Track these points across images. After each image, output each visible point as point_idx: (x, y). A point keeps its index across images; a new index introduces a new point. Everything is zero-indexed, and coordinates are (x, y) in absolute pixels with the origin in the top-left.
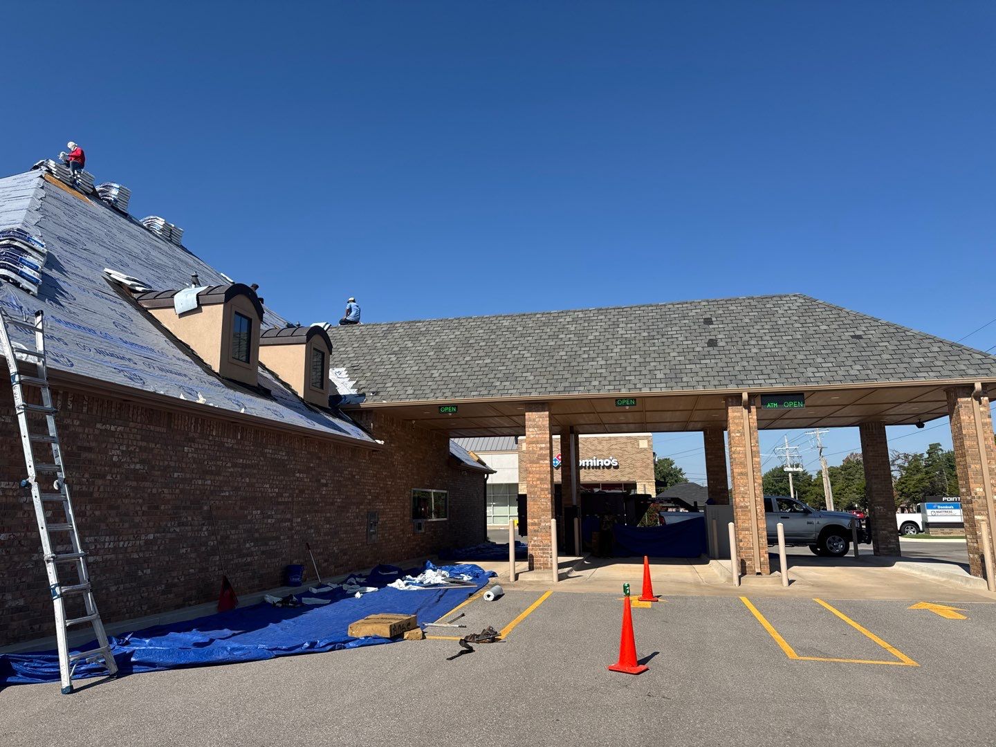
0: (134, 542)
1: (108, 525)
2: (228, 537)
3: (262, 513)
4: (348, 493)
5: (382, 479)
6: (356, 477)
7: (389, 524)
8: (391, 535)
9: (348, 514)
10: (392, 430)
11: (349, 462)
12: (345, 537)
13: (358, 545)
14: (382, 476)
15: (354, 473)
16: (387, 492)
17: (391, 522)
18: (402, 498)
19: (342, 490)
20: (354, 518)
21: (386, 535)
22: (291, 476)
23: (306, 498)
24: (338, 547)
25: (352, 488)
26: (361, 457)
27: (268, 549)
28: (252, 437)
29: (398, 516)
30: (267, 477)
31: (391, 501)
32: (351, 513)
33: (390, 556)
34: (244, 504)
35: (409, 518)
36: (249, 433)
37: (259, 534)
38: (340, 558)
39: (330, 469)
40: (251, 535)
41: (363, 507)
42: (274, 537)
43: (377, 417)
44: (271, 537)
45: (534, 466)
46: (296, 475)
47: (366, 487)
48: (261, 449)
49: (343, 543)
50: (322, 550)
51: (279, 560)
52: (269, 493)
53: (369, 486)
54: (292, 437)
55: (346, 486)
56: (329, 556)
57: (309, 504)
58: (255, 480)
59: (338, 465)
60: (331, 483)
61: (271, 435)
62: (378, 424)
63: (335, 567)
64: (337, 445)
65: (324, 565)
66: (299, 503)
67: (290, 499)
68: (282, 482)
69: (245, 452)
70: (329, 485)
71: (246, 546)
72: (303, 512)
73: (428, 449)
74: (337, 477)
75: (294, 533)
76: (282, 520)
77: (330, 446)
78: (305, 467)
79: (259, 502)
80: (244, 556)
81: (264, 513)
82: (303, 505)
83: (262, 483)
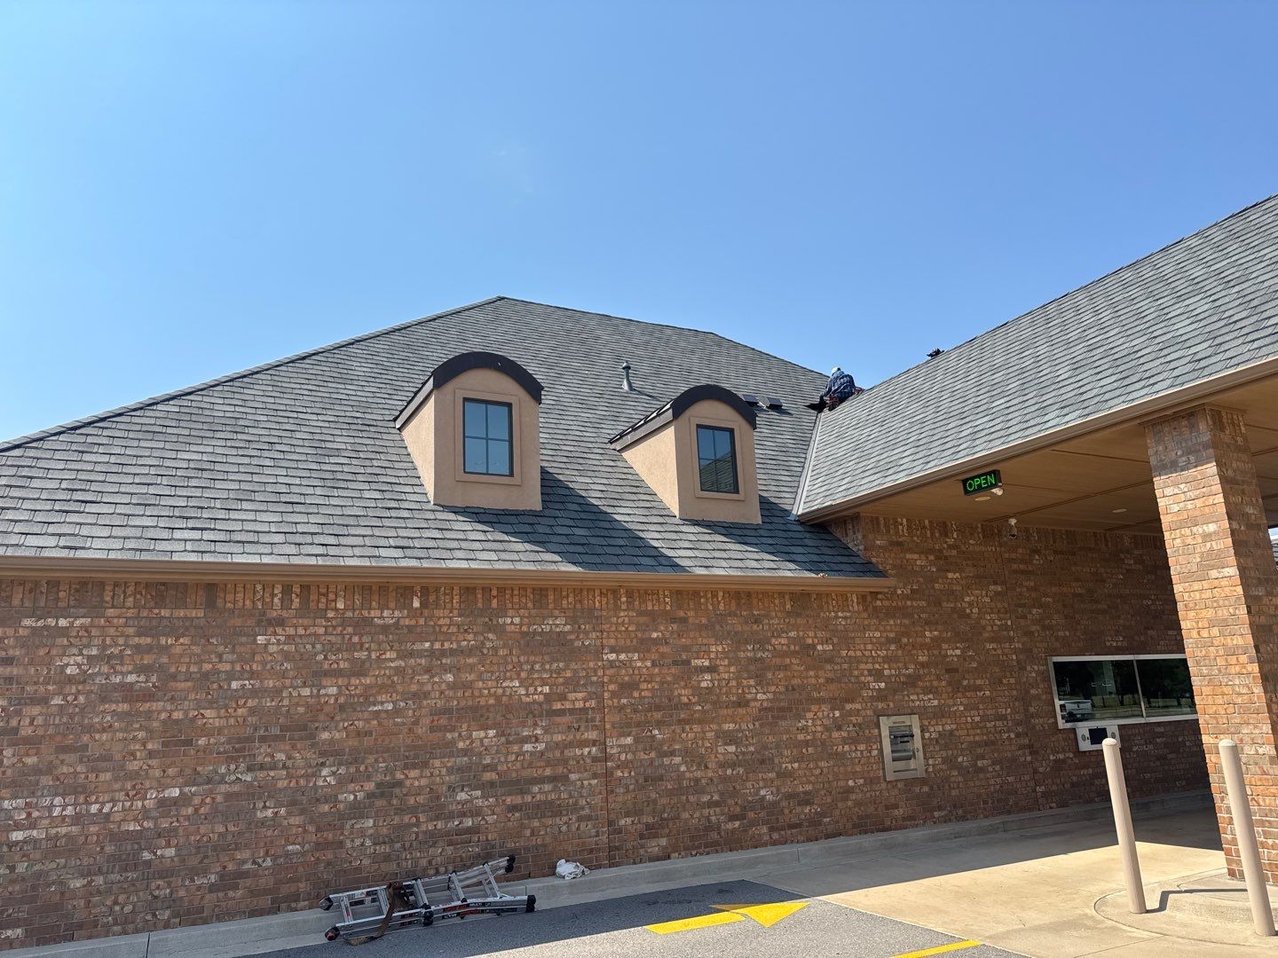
0: (128, 804)
1: (58, 779)
2: (400, 784)
3: (500, 734)
4: (796, 682)
5: (923, 646)
6: (819, 647)
7: (968, 735)
8: (983, 758)
9: (803, 722)
10: (945, 546)
11: (787, 620)
12: (799, 769)
13: (851, 783)
14: (919, 640)
15: (810, 641)
16: (948, 671)
17: (978, 731)
18: (1012, 681)
19: (770, 675)
20: (827, 729)
21: (960, 759)
22: (590, 661)
23: (644, 697)
24: (778, 790)
25: (807, 669)
26: (831, 608)
27: (530, 800)
28: (454, 601)
29: (1002, 718)
30: (510, 667)
31: (968, 689)
32: (814, 720)
33: (985, 802)
34: (443, 722)
35: (1052, 720)
36: (445, 594)
37: (498, 774)
38: (786, 811)
39: (719, 639)
40: (472, 777)
41: (858, 706)
42: (547, 777)
43: (878, 524)
44: (536, 778)
45: (1196, 588)
46: (605, 657)
47: (862, 666)
48: (487, 620)
49: (795, 780)
50: (716, 797)
51: (570, 819)
52: (520, 695)
53: (873, 664)
54: (581, 590)
55: (786, 668)
56: (745, 807)
57: (658, 708)
58: (472, 675)
59: (746, 628)
60: (730, 665)
61: (516, 592)
62: (885, 538)
63: (772, 829)
64: (739, 593)
65: (730, 826)
66: (622, 708)
67: (593, 703)
68: (559, 673)
69: (437, 629)
70: (721, 668)
71: (458, 798)
72: (638, 725)
73: (1102, 570)
74: (748, 652)
75: (612, 768)
76: (571, 745)
77: (715, 595)
78: (632, 642)
79: (491, 715)
80: (451, 816)
81: (509, 735)
82: (635, 711)
83: (497, 680)
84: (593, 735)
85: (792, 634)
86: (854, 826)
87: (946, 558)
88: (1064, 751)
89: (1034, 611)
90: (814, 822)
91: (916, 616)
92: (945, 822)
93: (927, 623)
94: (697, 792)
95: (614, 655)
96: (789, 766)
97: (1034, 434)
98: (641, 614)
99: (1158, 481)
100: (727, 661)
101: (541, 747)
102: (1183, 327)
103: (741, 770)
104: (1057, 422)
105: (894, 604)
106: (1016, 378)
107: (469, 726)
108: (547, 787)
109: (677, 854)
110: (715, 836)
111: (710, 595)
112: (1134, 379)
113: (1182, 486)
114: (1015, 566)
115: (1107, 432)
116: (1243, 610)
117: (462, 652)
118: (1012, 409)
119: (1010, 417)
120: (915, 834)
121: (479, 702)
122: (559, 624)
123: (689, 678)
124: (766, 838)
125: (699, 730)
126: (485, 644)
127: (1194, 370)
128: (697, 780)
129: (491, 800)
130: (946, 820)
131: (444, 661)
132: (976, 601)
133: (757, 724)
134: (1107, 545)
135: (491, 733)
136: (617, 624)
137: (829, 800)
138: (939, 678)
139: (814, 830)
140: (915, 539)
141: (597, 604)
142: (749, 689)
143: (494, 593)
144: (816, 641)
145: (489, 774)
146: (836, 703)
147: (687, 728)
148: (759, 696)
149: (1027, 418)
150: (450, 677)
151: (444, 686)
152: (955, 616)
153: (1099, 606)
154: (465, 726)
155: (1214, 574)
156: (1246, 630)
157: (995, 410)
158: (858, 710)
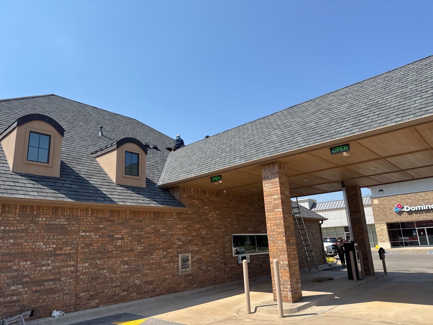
3: (33, 263)
4: (152, 242)
5: (195, 230)
6: (161, 231)
7: (206, 259)
8: (210, 266)
9: (153, 256)
10: (205, 198)
11: (151, 221)
12: (150, 273)
13: (167, 277)
14: (194, 228)
15: (158, 228)
16: (202, 238)
17: (209, 258)
18: (221, 241)
19: (143, 240)
20: (161, 258)
21: (203, 267)
22: (74, 235)
23: (95, 249)
24: (141, 280)
25: (156, 238)
26: (167, 217)
27: (43, 288)
28: (17, 211)
29: (216, 253)
30: (39, 237)
31: (207, 244)
32: (156, 256)
33: (209, 281)
34: (7, 258)
35: (231, 254)
36: (13, 208)
37: (30, 279)
38: (144, 287)
39: (125, 228)
40: (18, 280)
41: (172, 250)
42: (52, 279)
43: (185, 190)
44: (47, 280)
45: (271, 214)
46: (80, 234)
47: (175, 237)
48: (31, 219)
49: (148, 276)
50: (119, 284)
51: (60, 295)
52: (43, 248)
53: (178, 236)
54: (73, 209)
55: (149, 238)
56: (129, 287)
57: (99, 253)
58: (23, 240)
59: (136, 224)
60: (129, 237)
61: (45, 208)
62: (186, 194)
63: (138, 294)
64: (135, 211)
65: (123, 294)
66: (85, 253)
67: (74, 251)
68: (60, 240)
69: (8, 222)
70: (125, 238)
71: (11, 289)
72: (91, 259)
73: (249, 208)
74: (136, 232)
75: (79, 275)
76: (63, 267)
77: (126, 212)
78: (92, 228)
79: (29, 256)
80: (7, 296)
81: (37, 263)
82: (91, 254)
83: (33, 242)
84: (72, 263)
85: (152, 226)
86: (167, 291)
87: (204, 202)
88: (234, 264)
89: (229, 219)
90: (153, 291)
91: (194, 220)
92: (196, 288)
93: (197, 222)
94: (111, 282)
95: (84, 233)
96: (146, 272)
97: (232, 165)
98: (96, 218)
99: (264, 182)
100: (128, 235)
101: (50, 268)
102: (274, 138)
103: (129, 274)
104: (239, 162)
105: (187, 216)
106: (229, 147)
107: (19, 260)
108: (51, 283)
109: (102, 305)
110: (117, 298)
111: (124, 212)
112: (260, 151)
113: (270, 184)
114: (224, 205)
115: (251, 166)
116: (282, 221)
117: (18, 231)
118: (227, 157)
119: (226, 159)
120: (186, 293)
121: (24, 251)
122: (62, 221)
123: (113, 242)
124: (136, 297)
125: (115, 260)
126: (29, 228)
127: (275, 151)
128: (112, 278)
129: (26, 289)
130: (197, 288)
131: (10, 235)
132: (212, 216)
133: (136, 258)
134: (251, 200)
135: (29, 263)
136: (86, 222)
137: (159, 283)
138: (199, 241)
139: (153, 294)
140: (196, 195)
141: (79, 214)
142: (135, 245)
143: (35, 208)
144: (160, 228)
145: (26, 279)
146: (164, 249)
147: (110, 260)
148: (138, 248)
149: (230, 160)
150: (12, 241)
151: (9, 244)
152: (206, 220)
153: (247, 219)
154: (17, 260)
155: (276, 210)
156: (283, 227)
157: (222, 156)
158: (172, 252)
